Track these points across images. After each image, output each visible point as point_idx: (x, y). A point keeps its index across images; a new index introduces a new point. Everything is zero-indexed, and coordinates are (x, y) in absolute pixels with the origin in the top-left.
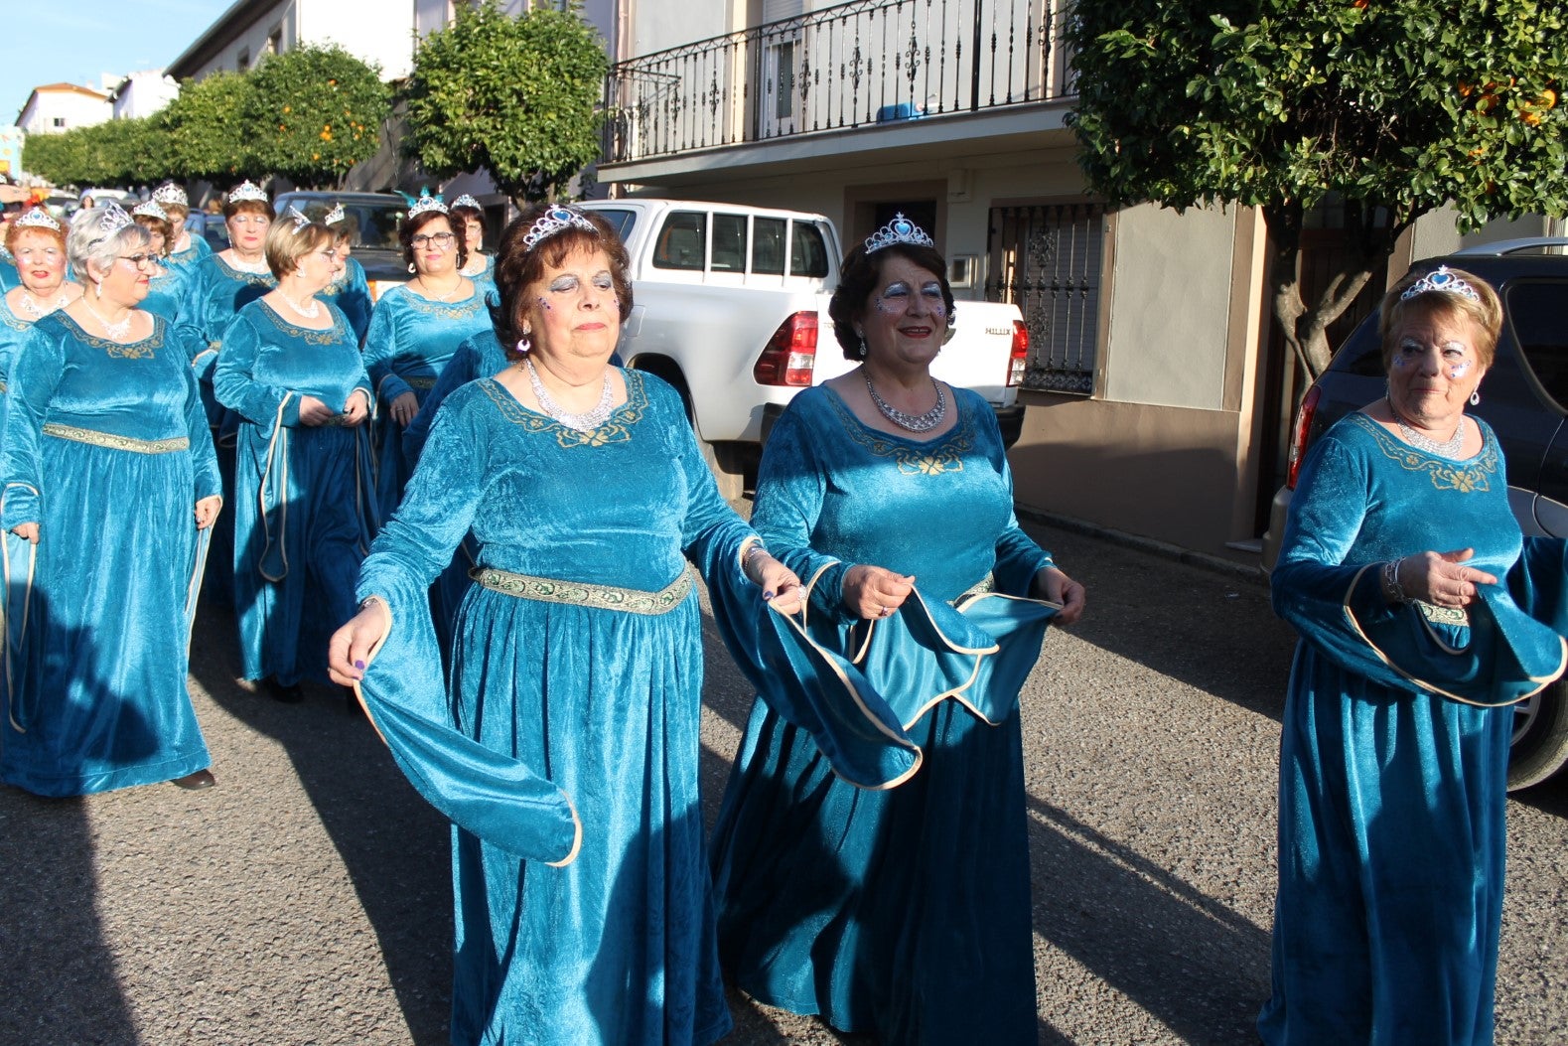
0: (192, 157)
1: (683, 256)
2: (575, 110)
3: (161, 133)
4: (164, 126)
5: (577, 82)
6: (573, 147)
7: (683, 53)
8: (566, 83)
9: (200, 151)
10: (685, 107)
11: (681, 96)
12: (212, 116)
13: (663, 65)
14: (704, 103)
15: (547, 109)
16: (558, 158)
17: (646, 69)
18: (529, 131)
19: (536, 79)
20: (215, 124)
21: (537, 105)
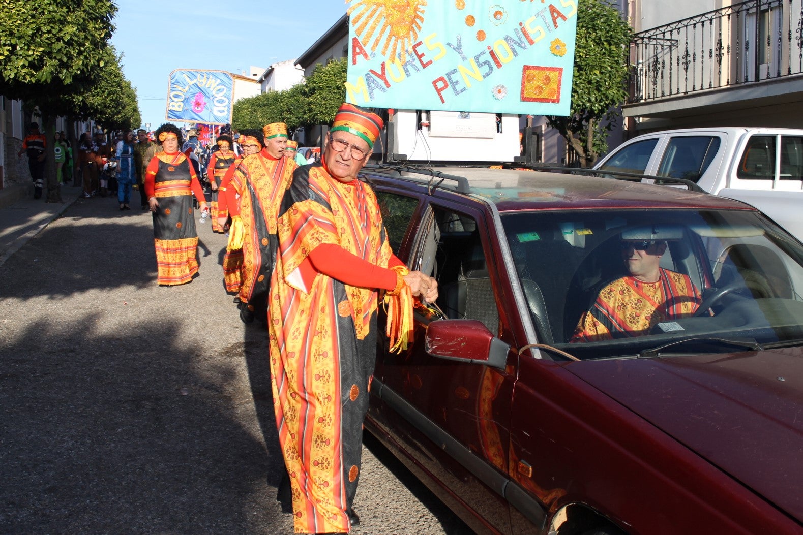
0: (321, 112)
1: (758, 169)
2: (612, 67)
3: (302, 98)
4: (304, 94)
5: (613, 48)
6: (610, 93)
7: (692, 22)
8: (605, 49)
9: (326, 108)
10: (694, 60)
11: (691, 53)
12: (334, 86)
13: (675, 32)
14: (711, 57)
15: (593, 67)
16: (600, 101)
17: (660, 36)
18: (581, 83)
19: (585, 47)
20: (336, 91)
21: (586, 65)
